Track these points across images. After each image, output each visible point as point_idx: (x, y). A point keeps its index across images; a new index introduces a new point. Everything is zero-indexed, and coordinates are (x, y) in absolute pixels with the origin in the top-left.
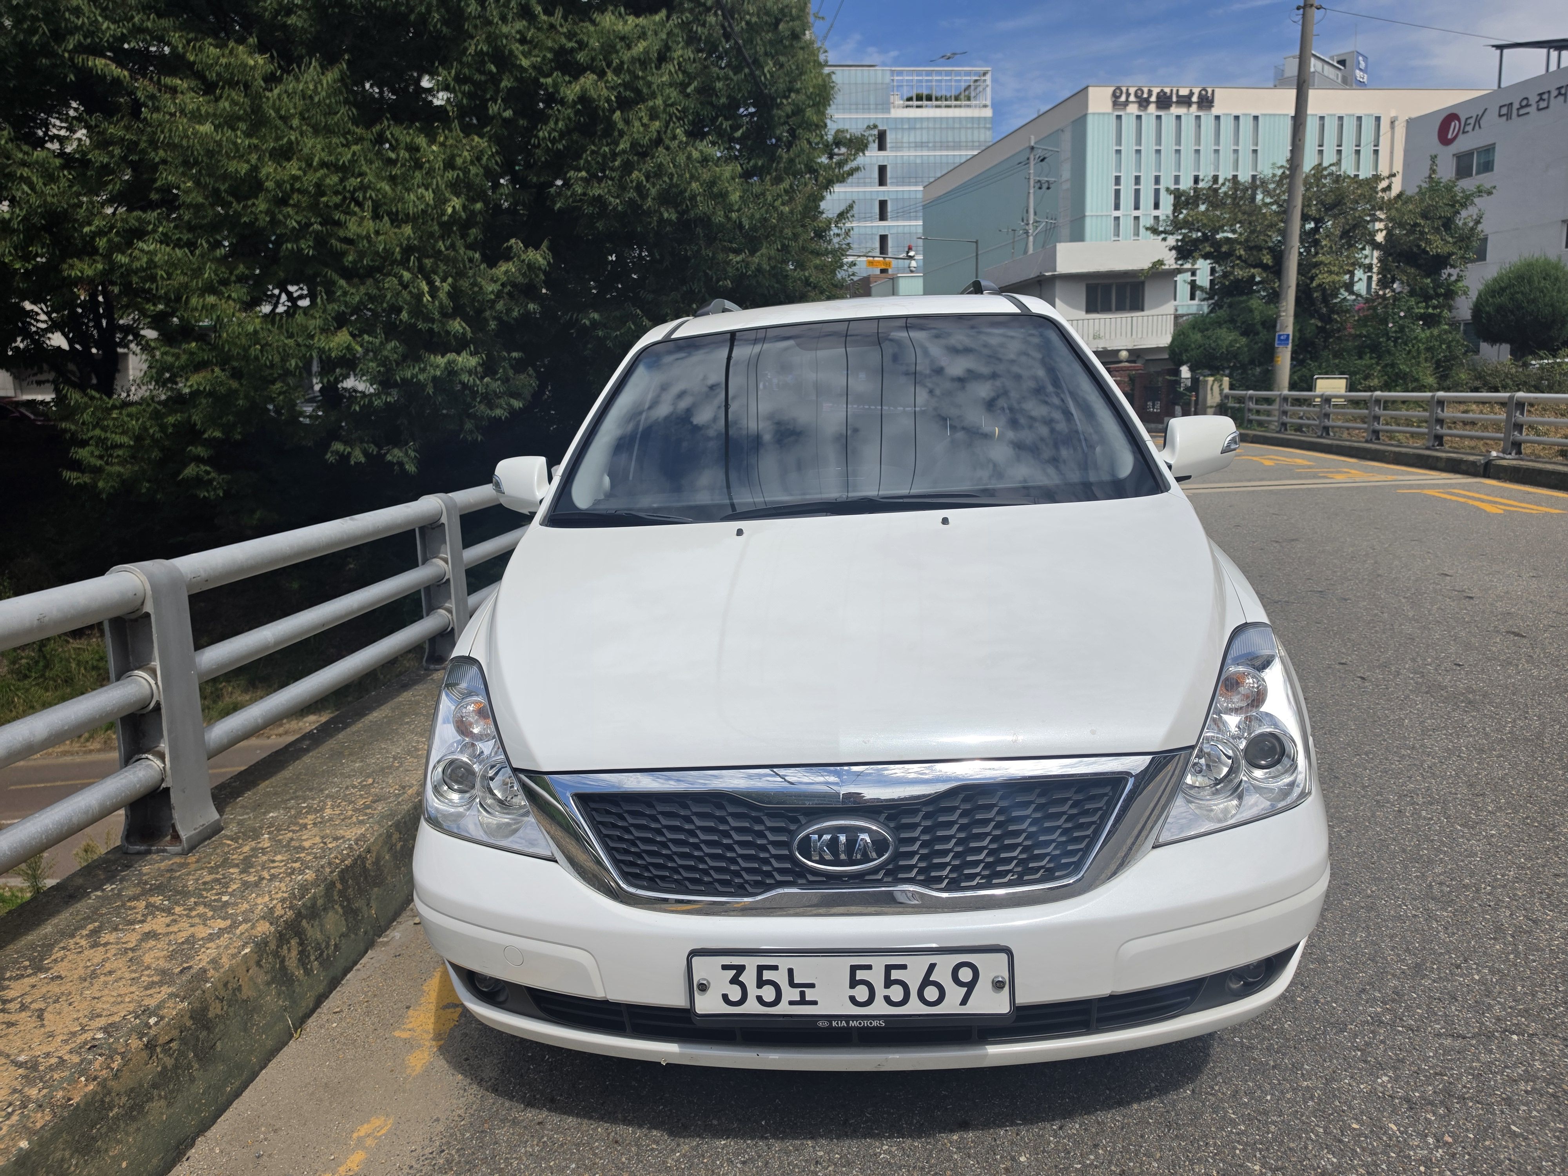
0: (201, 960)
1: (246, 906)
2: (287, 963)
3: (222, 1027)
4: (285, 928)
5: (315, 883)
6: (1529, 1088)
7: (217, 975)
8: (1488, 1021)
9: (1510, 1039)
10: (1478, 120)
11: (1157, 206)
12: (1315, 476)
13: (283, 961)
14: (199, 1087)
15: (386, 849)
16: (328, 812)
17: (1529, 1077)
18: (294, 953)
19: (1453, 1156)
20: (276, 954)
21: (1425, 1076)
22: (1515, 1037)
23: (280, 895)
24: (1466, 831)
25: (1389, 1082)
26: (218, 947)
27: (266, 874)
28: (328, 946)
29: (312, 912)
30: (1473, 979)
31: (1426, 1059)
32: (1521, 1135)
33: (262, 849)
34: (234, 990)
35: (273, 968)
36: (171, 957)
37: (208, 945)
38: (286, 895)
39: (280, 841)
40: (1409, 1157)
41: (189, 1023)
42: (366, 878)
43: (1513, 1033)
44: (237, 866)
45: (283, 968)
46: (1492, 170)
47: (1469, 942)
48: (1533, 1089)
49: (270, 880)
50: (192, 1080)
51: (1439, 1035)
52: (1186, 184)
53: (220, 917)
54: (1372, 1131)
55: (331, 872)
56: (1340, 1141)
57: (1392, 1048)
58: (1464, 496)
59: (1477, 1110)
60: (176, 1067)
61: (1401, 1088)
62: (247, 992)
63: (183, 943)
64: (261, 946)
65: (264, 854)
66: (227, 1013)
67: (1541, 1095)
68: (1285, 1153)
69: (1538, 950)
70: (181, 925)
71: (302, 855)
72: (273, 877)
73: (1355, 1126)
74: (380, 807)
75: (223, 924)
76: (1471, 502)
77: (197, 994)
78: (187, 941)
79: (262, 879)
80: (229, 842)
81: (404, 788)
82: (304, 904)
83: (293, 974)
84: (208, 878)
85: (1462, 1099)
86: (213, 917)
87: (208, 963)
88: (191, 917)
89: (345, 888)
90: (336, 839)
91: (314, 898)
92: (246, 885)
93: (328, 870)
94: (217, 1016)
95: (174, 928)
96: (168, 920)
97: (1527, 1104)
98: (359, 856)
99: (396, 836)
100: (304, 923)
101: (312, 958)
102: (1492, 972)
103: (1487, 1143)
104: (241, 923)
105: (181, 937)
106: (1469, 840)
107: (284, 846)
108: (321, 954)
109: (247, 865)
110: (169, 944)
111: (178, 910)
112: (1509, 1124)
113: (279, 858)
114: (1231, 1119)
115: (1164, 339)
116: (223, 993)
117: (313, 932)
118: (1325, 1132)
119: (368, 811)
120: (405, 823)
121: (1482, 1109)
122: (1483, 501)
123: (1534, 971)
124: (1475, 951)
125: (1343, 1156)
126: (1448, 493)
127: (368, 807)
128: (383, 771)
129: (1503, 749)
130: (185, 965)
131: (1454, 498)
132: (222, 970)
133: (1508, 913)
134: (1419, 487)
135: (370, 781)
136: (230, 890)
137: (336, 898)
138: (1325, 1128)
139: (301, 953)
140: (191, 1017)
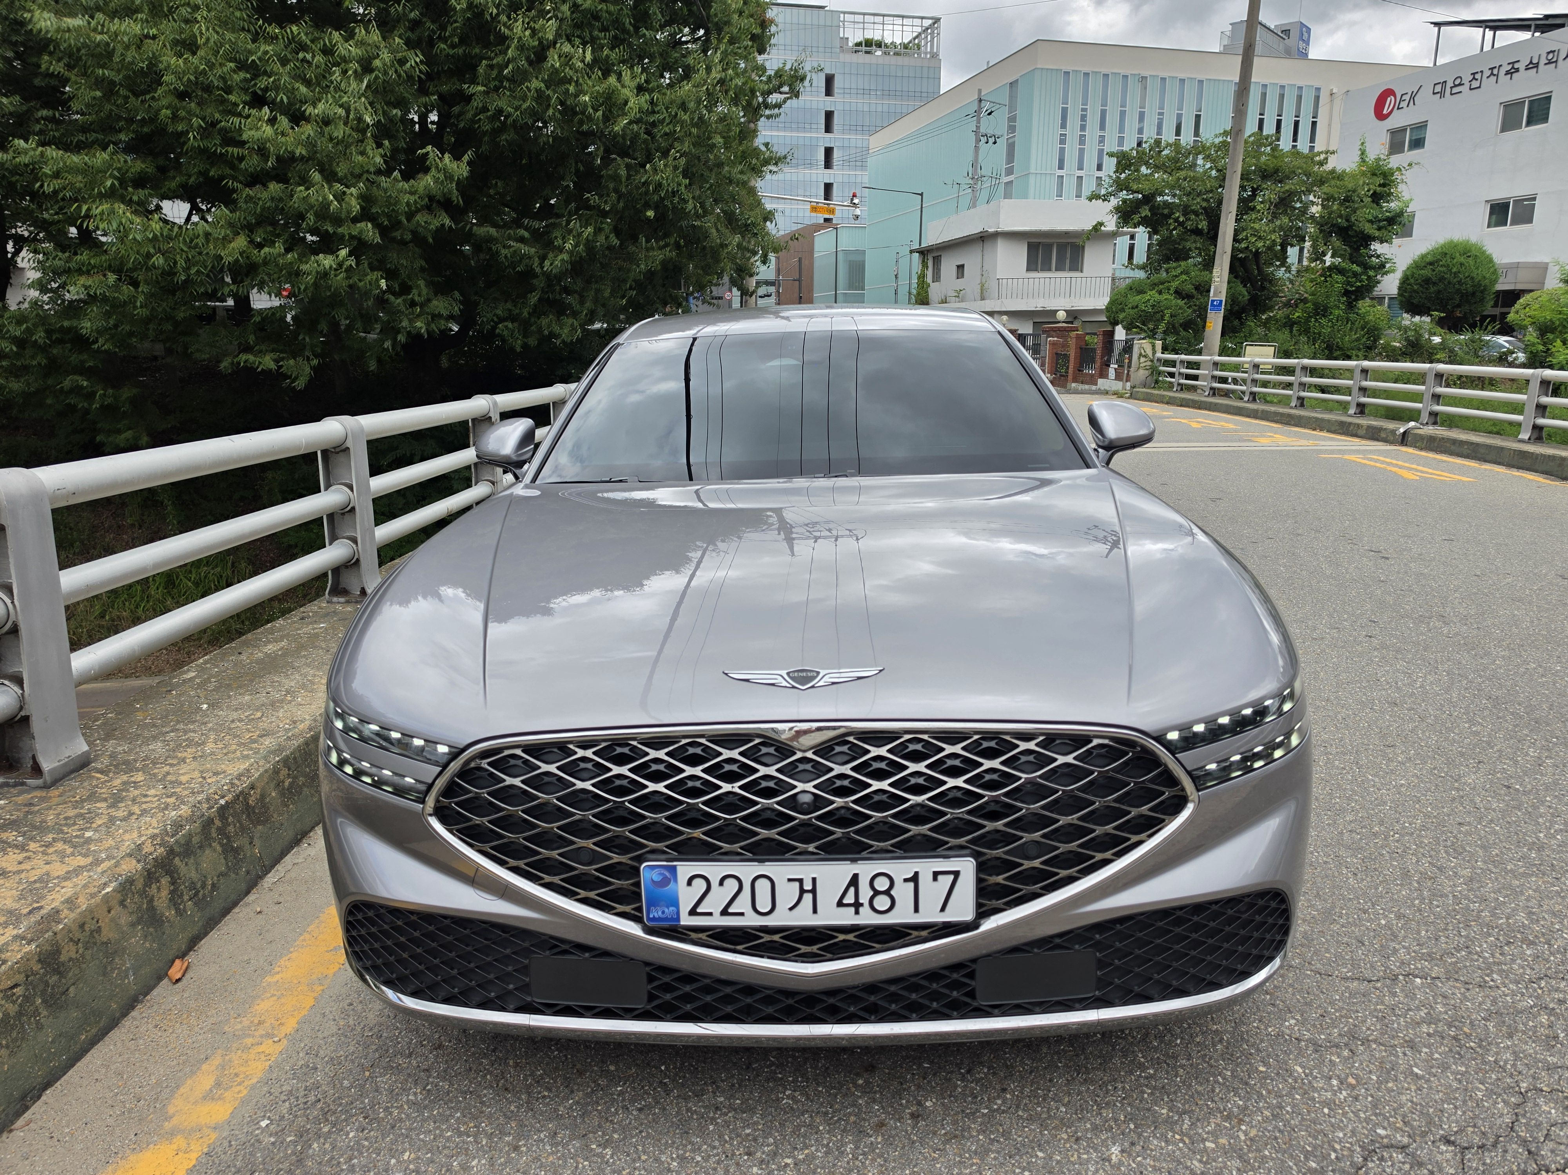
0: (54, 900)
1: (110, 842)
2: (155, 903)
3: (77, 972)
4: (154, 866)
5: (191, 820)
6: (1431, 1031)
7: (72, 916)
8: (1394, 965)
9: (1413, 982)
10: (1413, 97)
11: (1099, 168)
12: (1241, 440)
13: (151, 900)
14: (49, 1035)
15: (272, 785)
16: (209, 747)
17: (1431, 1020)
18: (165, 893)
19: (1356, 1098)
20: (143, 893)
21: (1331, 1019)
22: (1418, 980)
23: (151, 831)
24: (1377, 780)
25: (1296, 1025)
26: (75, 886)
27: (136, 809)
28: (204, 886)
29: (187, 849)
30: (1379, 924)
31: (1332, 1003)
32: (1423, 1077)
33: (135, 782)
34: (92, 932)
35: (139, 908)
36: (22, 897)
37: (62, 884)
38: (157, 831)
39: (155, 775)
40: (1314, 1099)
41: (37, 967)
42: (248, 816)
43: (1417, 976)
44: (105, 800)
45: (152, 908)
46: (1423, 146)
47: (1376, 889)
48: (1436, 1031)
49: (141, 815)
50: (40, 1027)
51: (1346, 979)
52: (1129, 145)
53: (80, 854)
54: (1278, 1074)
55: (209, 808)
56: (1247, 1084)
57: (1300, 991)
58: (1383, 462)
59: (1379, 1052)
60: (20, 1014)
61: (1308, 1031)
62: (107, 934)
63: (35, 882)
64: (126, 887)
65: (136, 788)
66: (83, 956)
67: (1443, 1038)
68: (1192, 1096)
69: (1441, 896)
70: (34, 862)
71: (178, 790)
72: (144, 812)
73: (1262, 1069)
74: (268, 742)
75: (81, 861)
76: (1389, 468)
77: (46, 936)
78: (40, 880)
79: (131, 814)
80: (99, 775)
81: (295, 722)
82: (176, 841)
83: (162, 915)
84: (71, 813)
85: (1366, 1041)
86: (73, 854)
87: (63, 903)
88: (47, 854)
89: (226, 824)
90: (216, 774)
91: (190, 835)
92: (112, 820)
93: (205, 806)
94: (71, 959)
95: (26, 866)
96: (20, 857)
97: (1429, 1046)
98: (242, 792)
99: (284, 772)
100: (177, 861)
101: (186, 897)
102: (1399, 917)
103: (1390, 1085)
104: (103, 861)
105: (33, 876)
106: (1379, 789)
107: (160, 781)
108: (196, 894)
109: (116, 800)
110: (20, 882)
111: (33, 846)
112: (1411, 1066)
113: (152, 792)
114: (1140, 1063)
115: (1101, 302)
116: (78, 935)
117: (186, 870)
118: (1233, 1076)
119: (255, 746)
120: (295, 758)
121: (1386, 1051)
122: (1401, 467)
123: (1438, 916)
124: (1381, 897)
125: (1249, 1099)
126: (1368, 459)
127: (255, 741)
128: (274, 705)
129: (1414, 702)
130: (36, 905)
131: (1372, 463)
132: (79, 910)
133: (1414, 860)
134: (1340, 452)
135: (259, 714)
136: (94, 825)
137: (214, 835)
138: (1232, 1072)
139: (172, 892)
140: (39, 961)
